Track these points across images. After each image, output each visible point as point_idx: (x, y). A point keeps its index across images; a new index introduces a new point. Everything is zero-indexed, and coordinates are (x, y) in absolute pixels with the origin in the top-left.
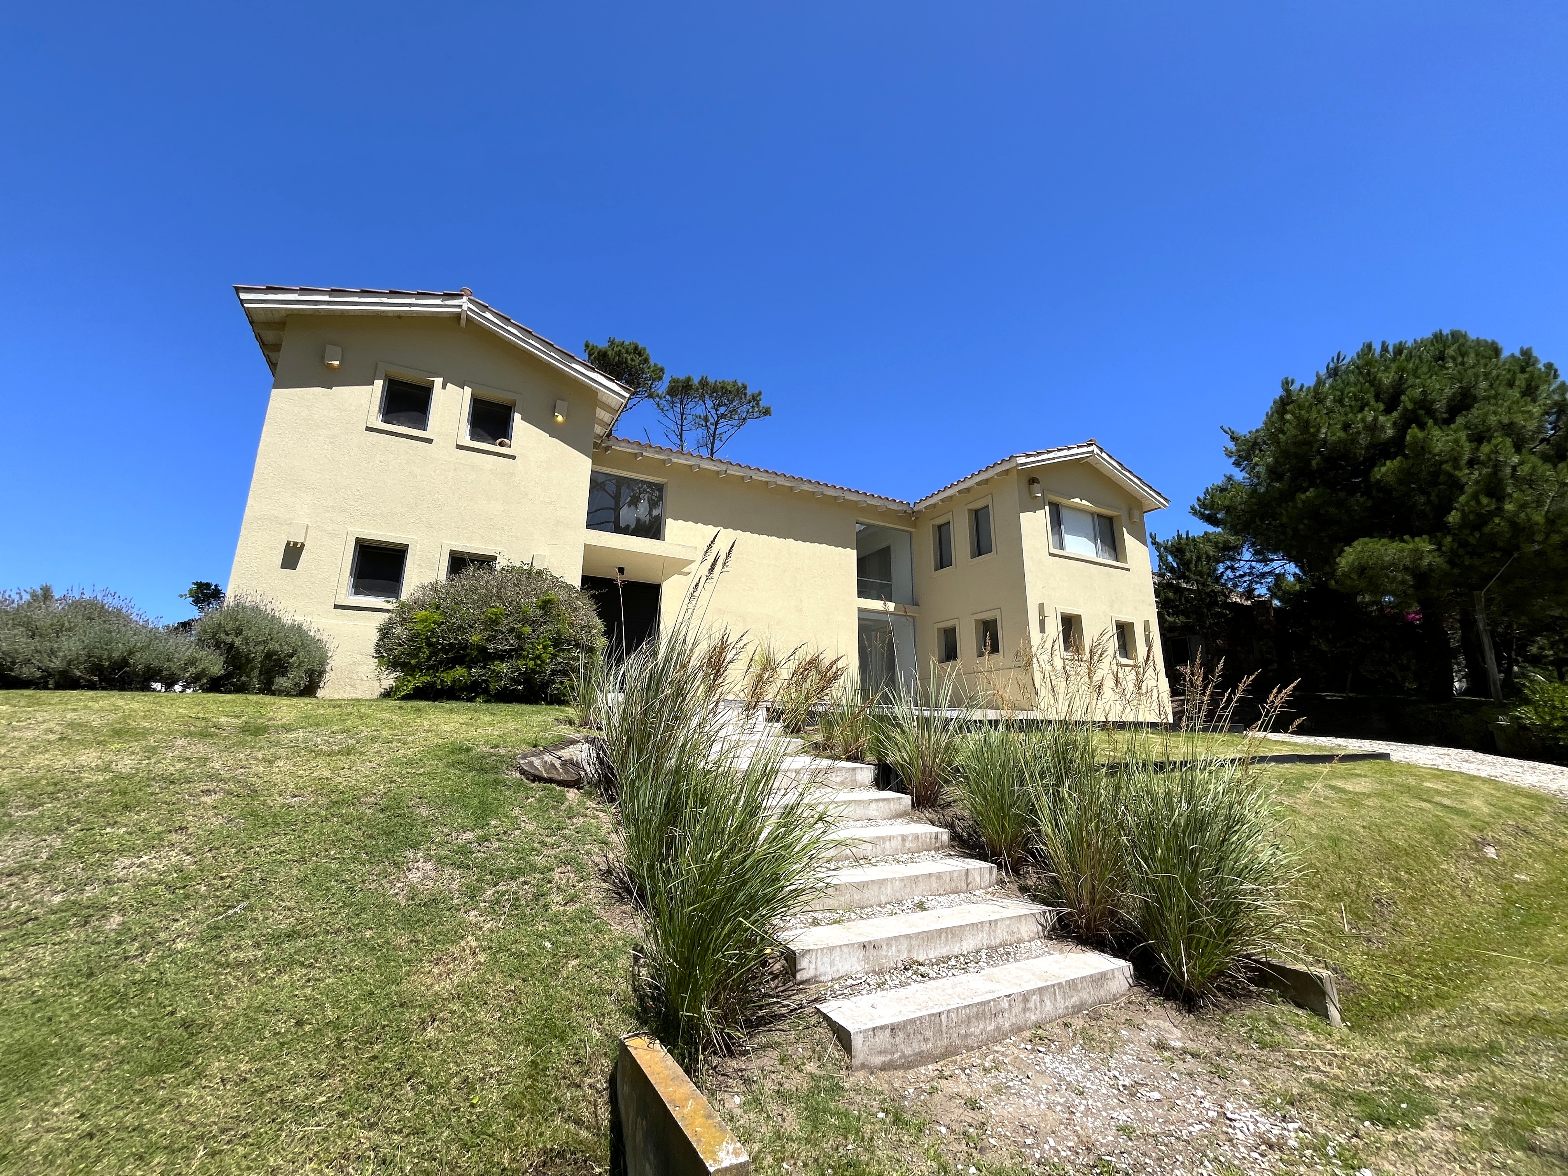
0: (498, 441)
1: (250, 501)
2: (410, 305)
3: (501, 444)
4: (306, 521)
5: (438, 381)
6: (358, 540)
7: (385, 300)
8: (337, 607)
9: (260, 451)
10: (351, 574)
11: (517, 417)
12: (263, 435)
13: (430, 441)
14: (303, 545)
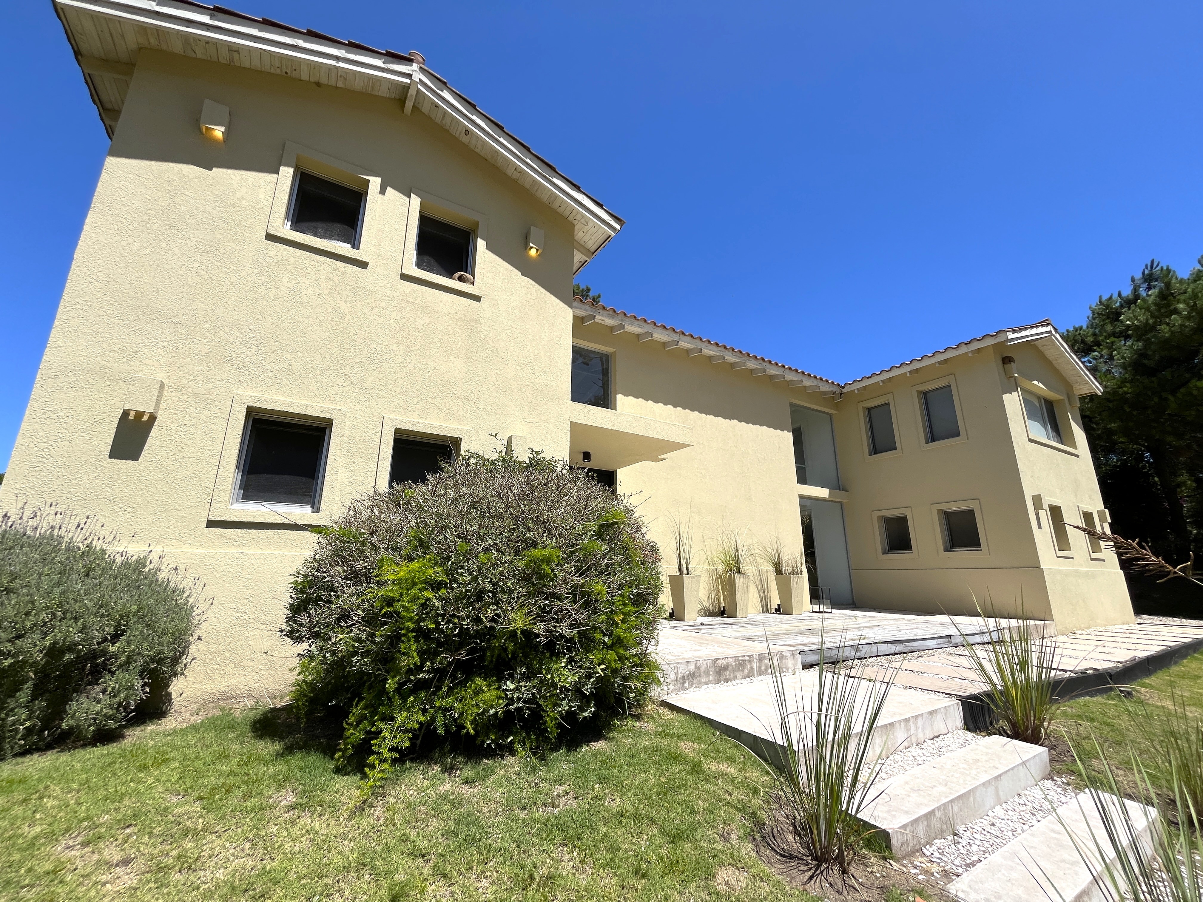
0: (457, 275)
1: (56, 337)
2: (337, 58)
3: (461, 279)
4: (161, 376)
5: (375, 182)
6: (250, 411)
7: (301, 43)
8: (212, 524)
9: (77, 254)
10: (238, 467)
11: (481, 244)
12: (86, 228)
13: (363, 265)
14: (153, 418)
